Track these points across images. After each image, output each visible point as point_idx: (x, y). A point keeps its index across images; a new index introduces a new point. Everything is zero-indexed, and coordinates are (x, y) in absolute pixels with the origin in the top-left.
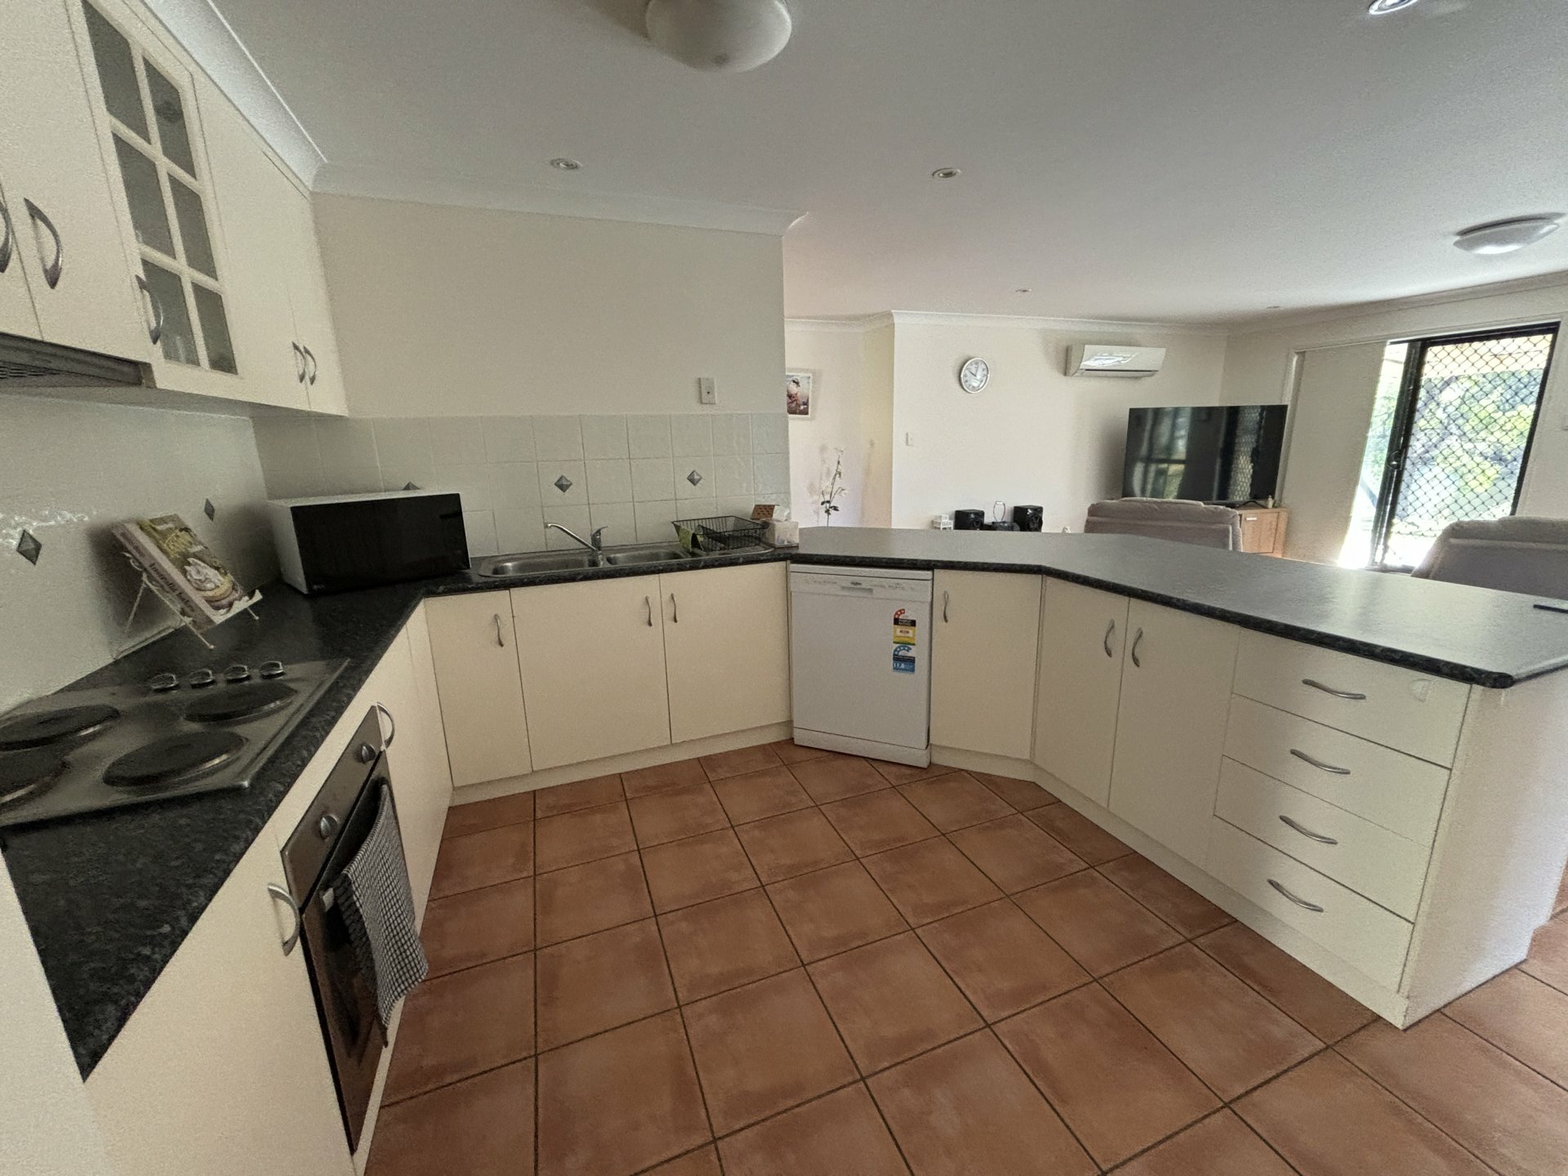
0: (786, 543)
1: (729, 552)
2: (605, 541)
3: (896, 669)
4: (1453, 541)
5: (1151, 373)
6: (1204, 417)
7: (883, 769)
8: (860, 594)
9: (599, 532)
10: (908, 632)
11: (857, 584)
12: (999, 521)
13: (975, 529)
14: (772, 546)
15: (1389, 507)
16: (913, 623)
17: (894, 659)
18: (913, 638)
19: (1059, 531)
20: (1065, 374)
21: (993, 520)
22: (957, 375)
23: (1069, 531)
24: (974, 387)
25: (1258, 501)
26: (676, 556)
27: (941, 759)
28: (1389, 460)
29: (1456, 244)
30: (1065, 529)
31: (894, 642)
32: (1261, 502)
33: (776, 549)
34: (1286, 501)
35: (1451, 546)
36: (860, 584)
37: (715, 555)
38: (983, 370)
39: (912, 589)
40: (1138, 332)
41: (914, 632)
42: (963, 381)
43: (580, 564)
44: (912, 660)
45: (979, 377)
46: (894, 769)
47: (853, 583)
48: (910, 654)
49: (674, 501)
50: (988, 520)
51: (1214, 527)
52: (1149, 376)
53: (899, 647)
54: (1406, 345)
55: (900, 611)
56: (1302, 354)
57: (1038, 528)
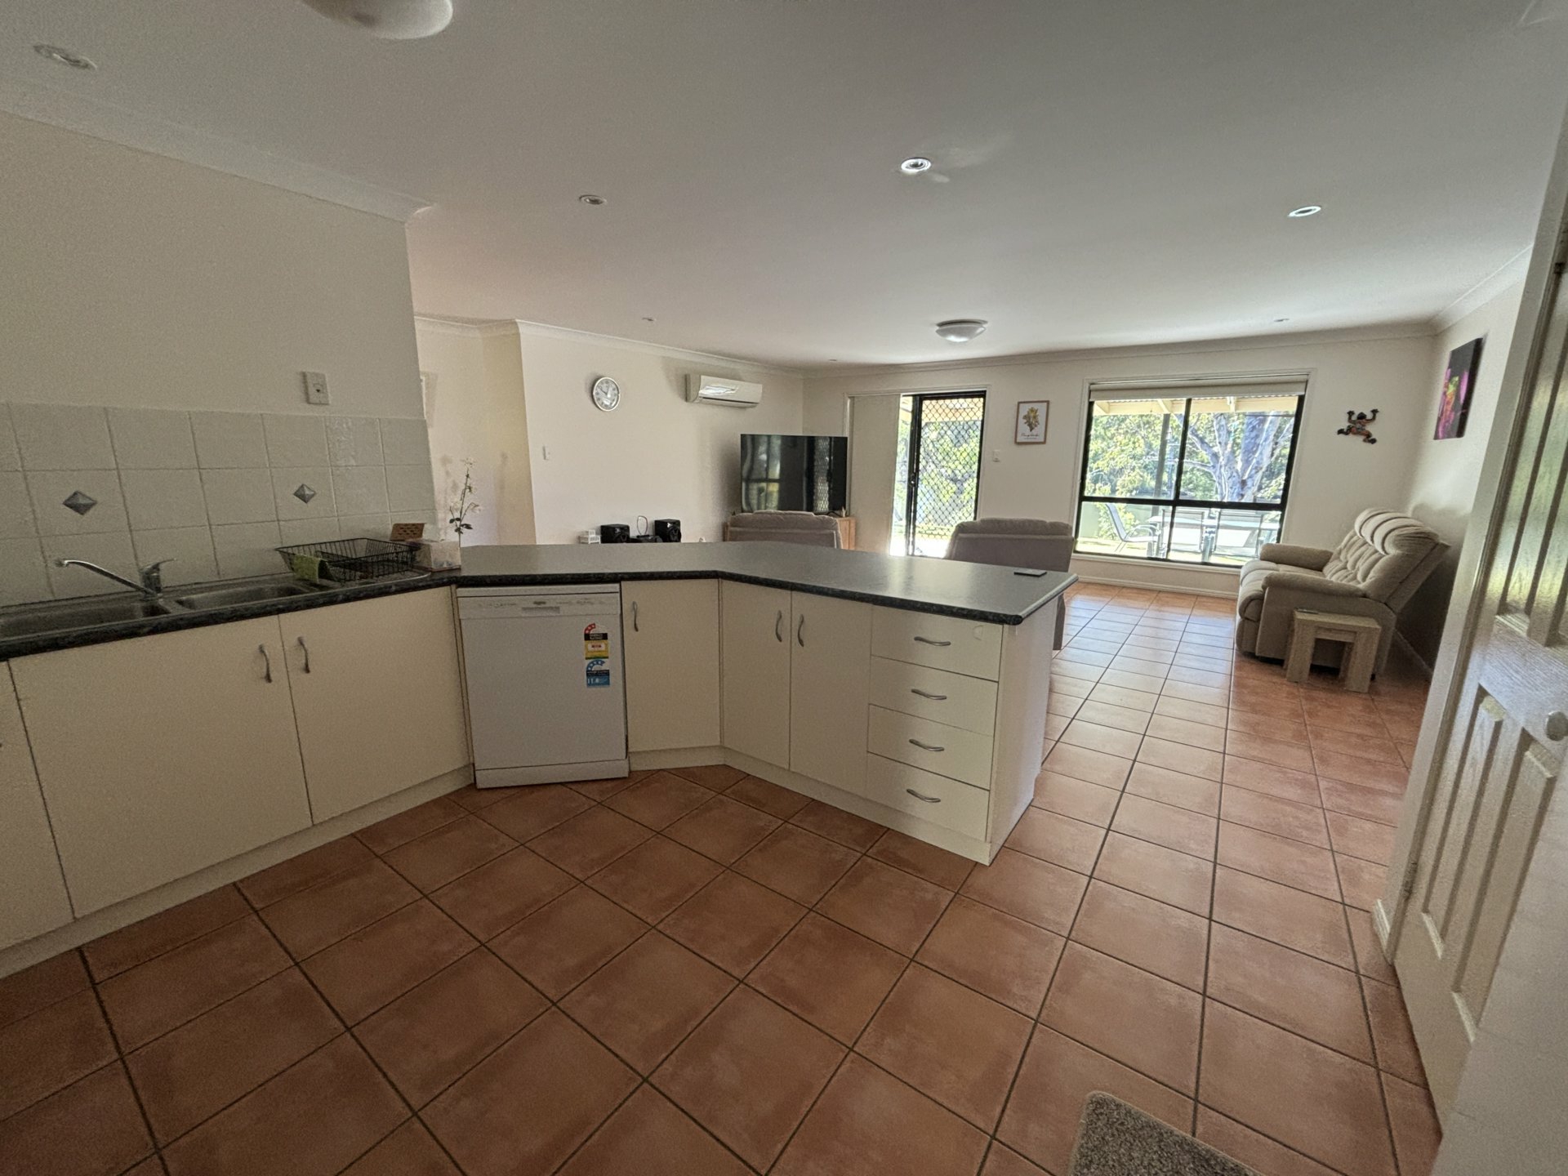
0: (445, 566)
1: (371, 581)
2: (167, 578)
3: (589, 685)
4: (961, 535)
5: (753, 404)
6: (790, 442)
7: (583, 789)
8: (545, 613)
9: (156, 568)
10: (600, 646)
11: (539, 603)
12: (643, 534)
13: (622, 542)
14: (426, 570)
15: (912, 514)
16: (605, 636)
17: (587, 674)
18: (606, 651)
19: (697, 541)
20: (687, 400)
21: (637, 534)
22: (590, 394)
23: (704, 541)
24: (606, 406)
25: (836, 512)
26: (291, 592)
27: (640, 765)
28: (909, 480)
29: (937, 331)
30: (701, 539)
31: (587, 659)
32: (838, 512)
33: (433, 573)
34: (853, 512)
35: (960, 539)
36: (544, 603)
37: (354, 586)
38: (614, 390)
39: (601, 603)
40: (739, 368)
41: (606, 645)
42: (595, 399)
43: (128, 613)
44: (607, 673)
45: (609, 396)
46: (595, 786)
47: (535, 603)
48: (604, 667)
49: (276, 523)
50: (633, 534)
51: (822, 532)
52: (751, 407)
53: (592, 663)
54: (911, 398)
55: (590, 626)
56: (852, 398)
57: (678, 539)
